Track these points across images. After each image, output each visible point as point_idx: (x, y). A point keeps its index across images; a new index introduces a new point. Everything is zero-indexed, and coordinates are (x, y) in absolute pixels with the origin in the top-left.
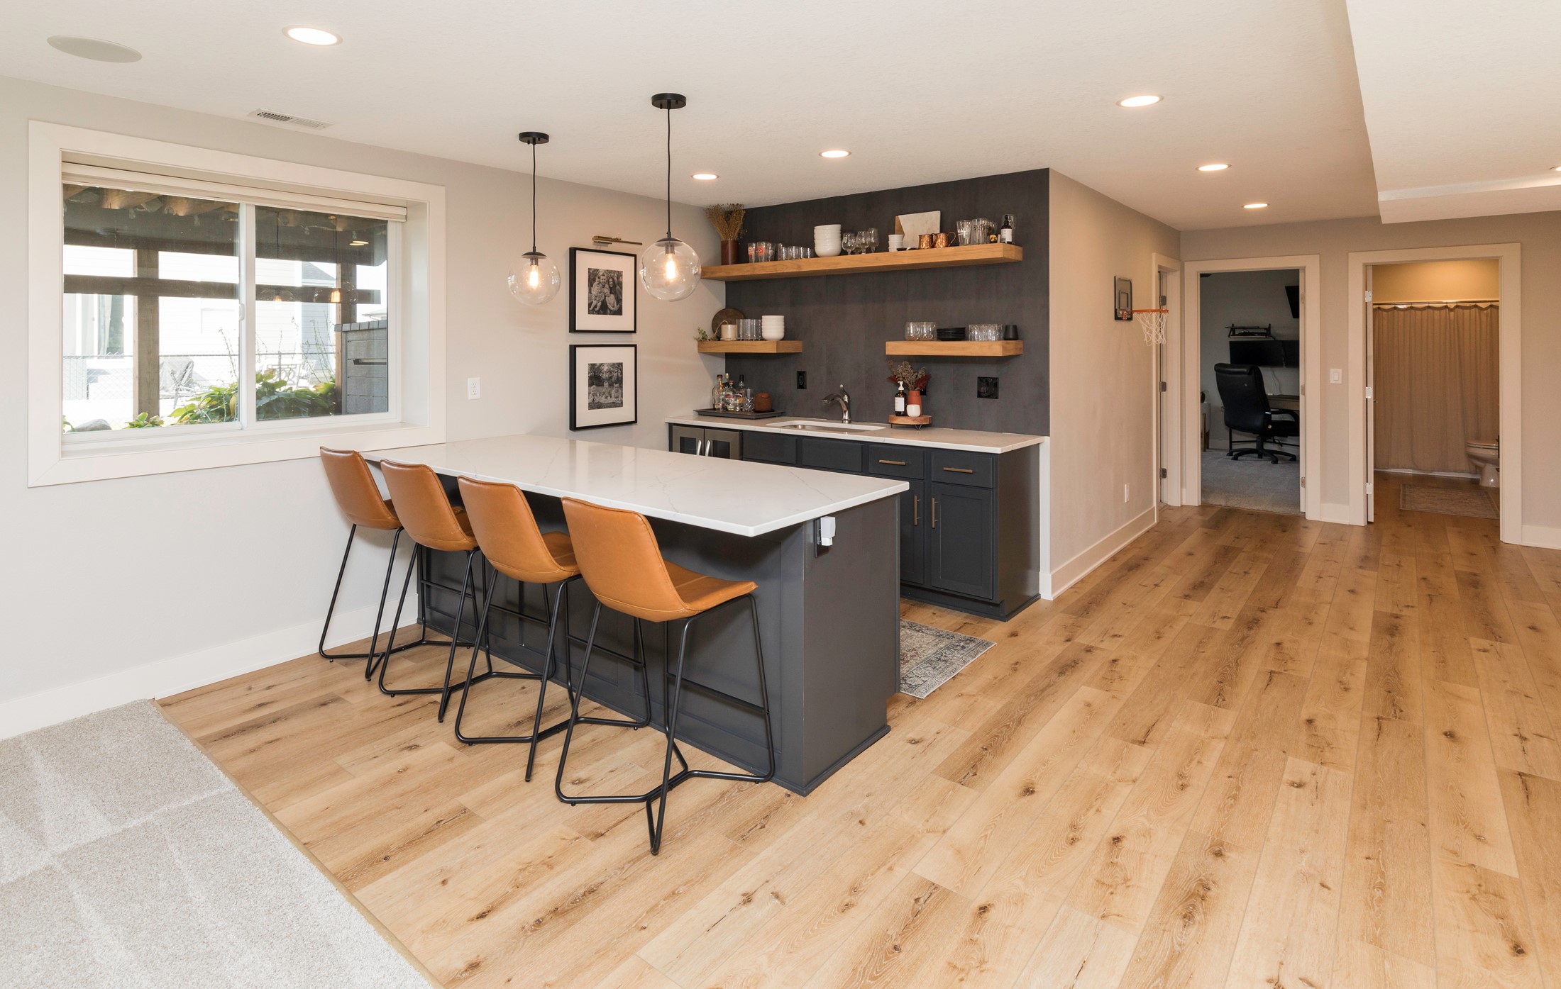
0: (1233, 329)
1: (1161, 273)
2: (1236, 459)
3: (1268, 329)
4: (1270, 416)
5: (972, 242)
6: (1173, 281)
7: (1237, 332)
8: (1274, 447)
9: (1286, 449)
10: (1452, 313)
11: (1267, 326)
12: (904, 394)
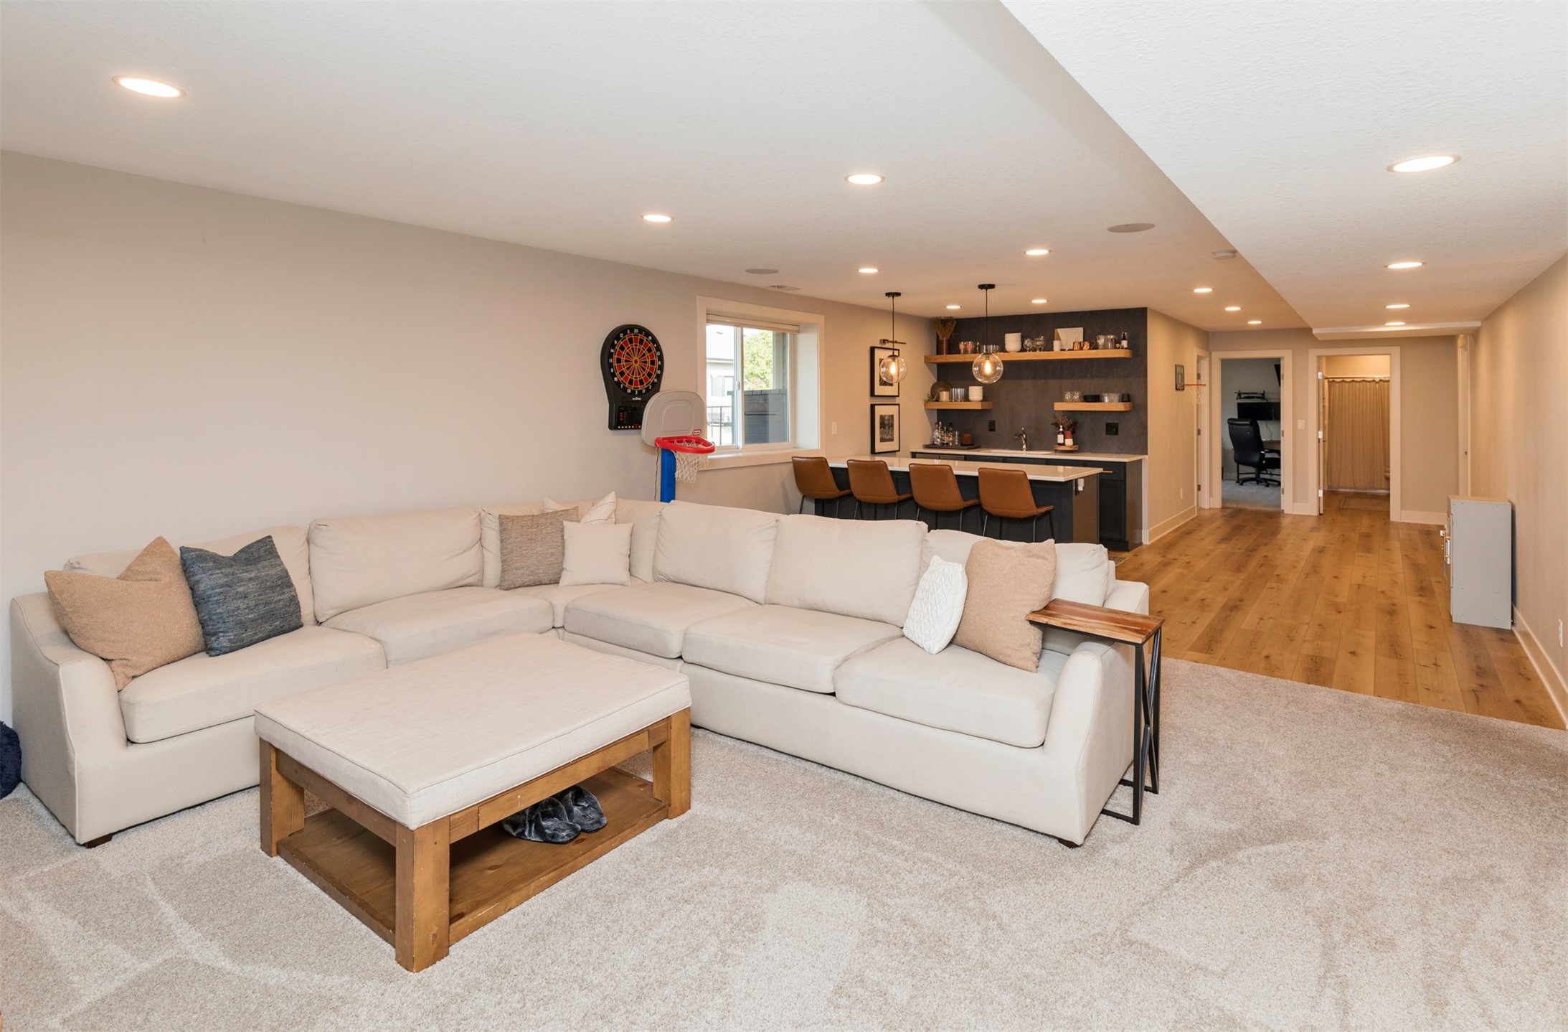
0: (1240, 394)
1: (1199, 359)
2: (1242, 484)
3: (1263, 394)
4: (1264, 454)
5: (1105, 347)
6: (1205, 363)
7: (1242, 396)
8: (1267, 477)
9: (1275, 478)
10: (1377, 385)
11: (1262, 392)
12: (1063, 433)
